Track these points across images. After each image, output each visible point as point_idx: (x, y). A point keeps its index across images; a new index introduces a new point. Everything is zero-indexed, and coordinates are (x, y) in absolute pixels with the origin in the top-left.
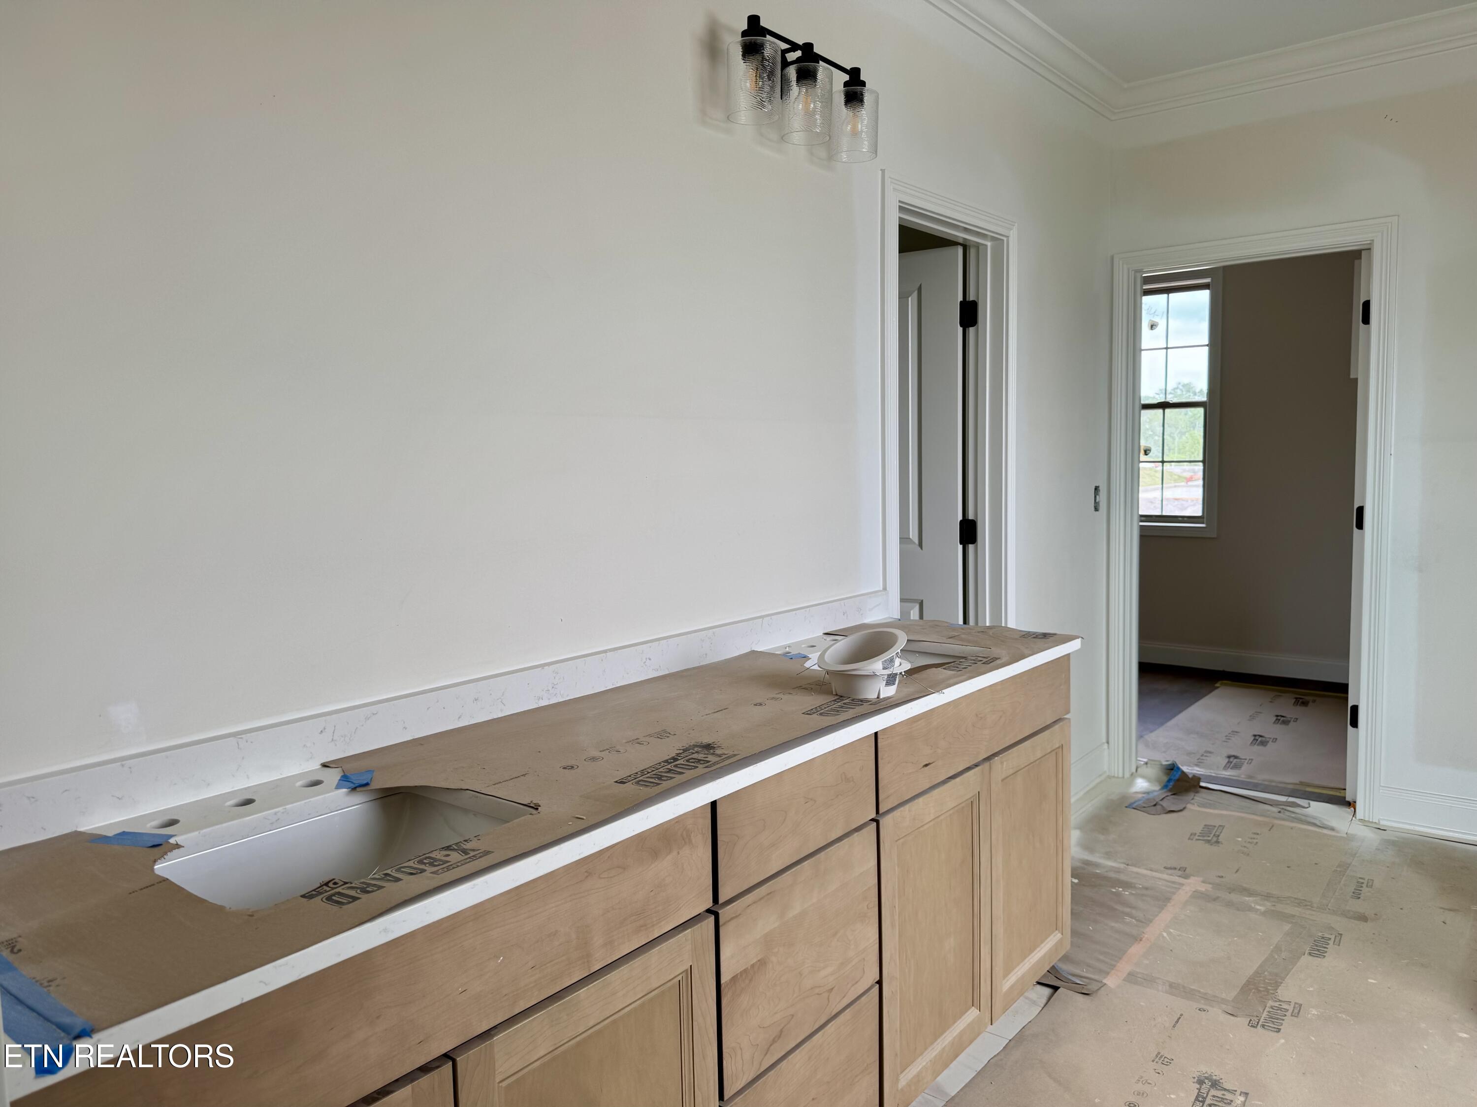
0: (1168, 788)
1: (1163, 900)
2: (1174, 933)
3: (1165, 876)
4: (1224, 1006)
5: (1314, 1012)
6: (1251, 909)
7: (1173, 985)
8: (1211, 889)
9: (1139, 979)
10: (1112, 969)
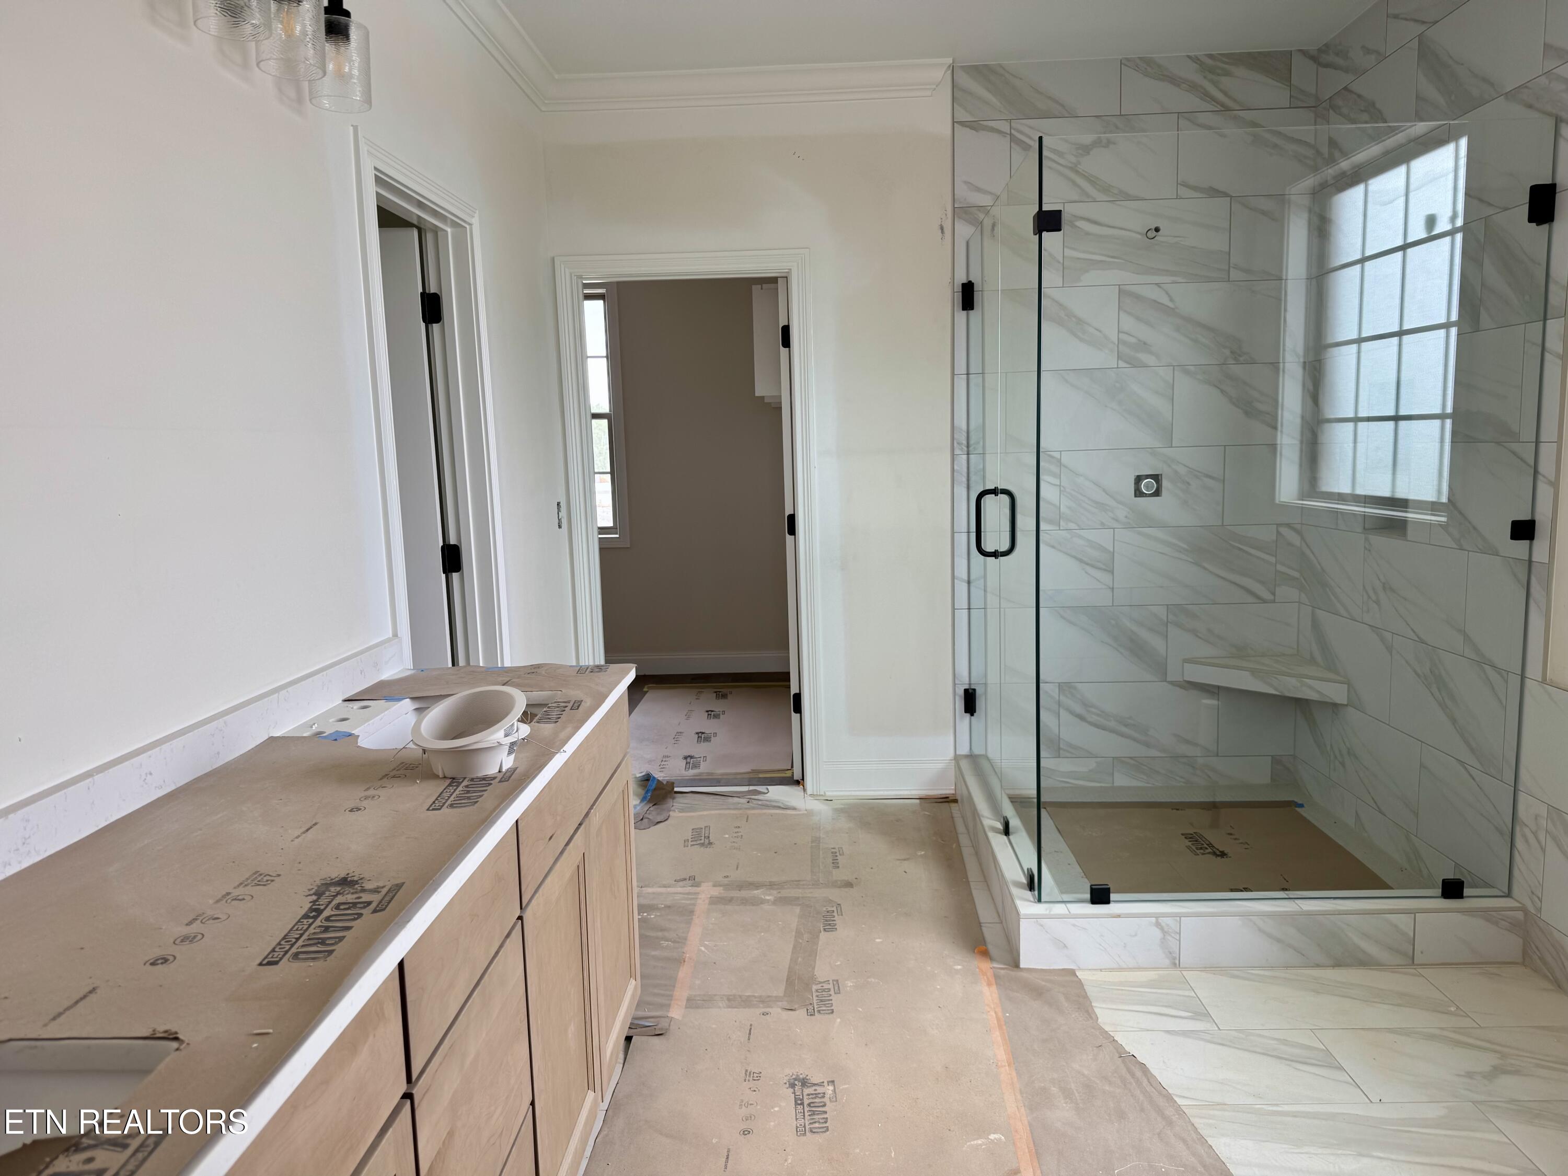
0: (648, 799)
1: (687, 913)
2: (710, 945)
3: (679, 890)
4: (780, 1003)
5: (850, 984)
6: (763, 902)
7: (731, 997)
8: (723, 891)
9: (699, 1002)
10: (671, 1000)
